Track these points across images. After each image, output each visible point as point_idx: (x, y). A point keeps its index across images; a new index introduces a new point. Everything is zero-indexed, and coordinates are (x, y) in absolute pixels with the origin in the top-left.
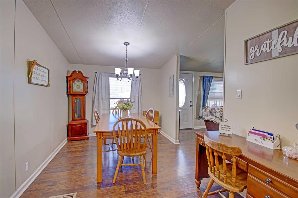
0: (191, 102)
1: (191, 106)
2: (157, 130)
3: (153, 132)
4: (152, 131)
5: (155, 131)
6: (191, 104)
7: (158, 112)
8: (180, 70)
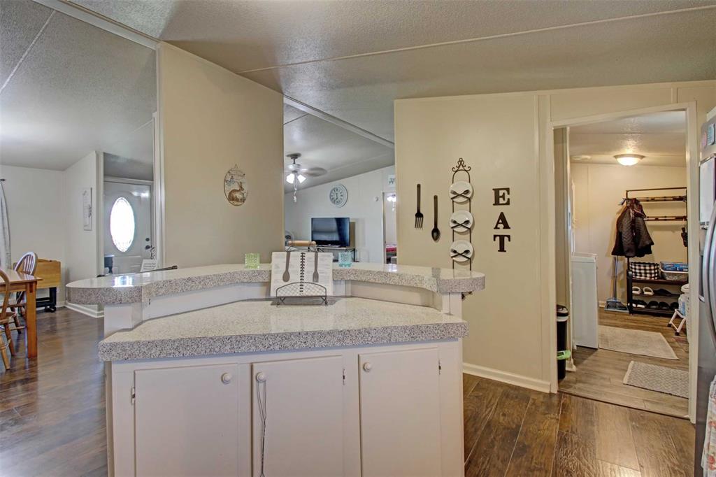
0: (147, 240)
1: (148, 247)
2: (34, 284)
3: (26, 288)
4: (24, 286)
5: (31, 286)
6: (148, 243)
7: (60, 263)
8: (105, 175)
